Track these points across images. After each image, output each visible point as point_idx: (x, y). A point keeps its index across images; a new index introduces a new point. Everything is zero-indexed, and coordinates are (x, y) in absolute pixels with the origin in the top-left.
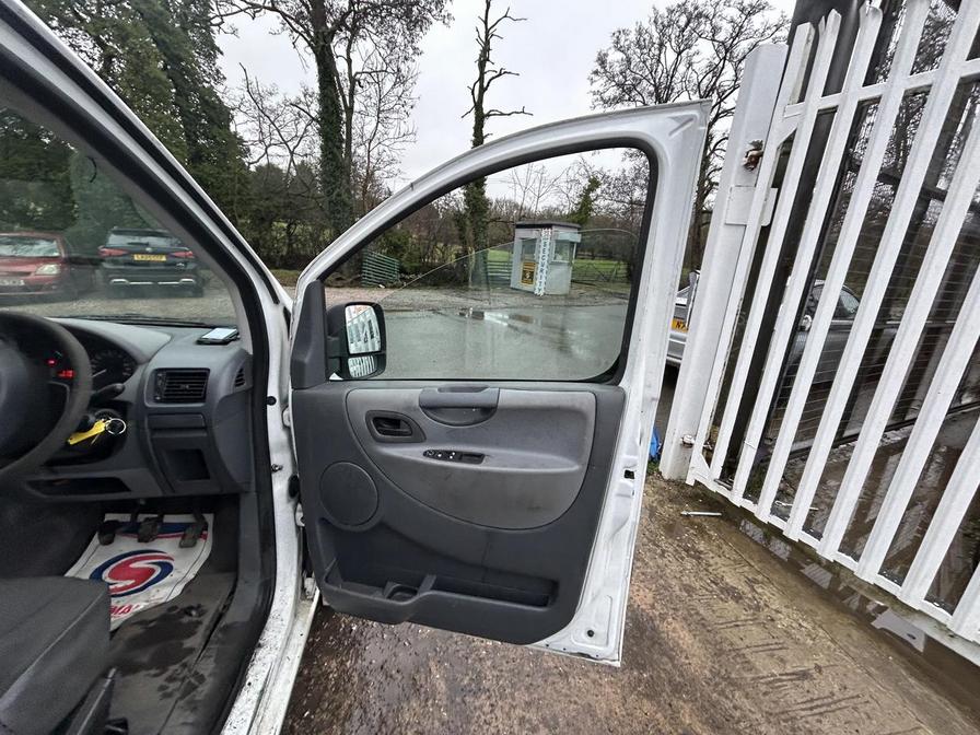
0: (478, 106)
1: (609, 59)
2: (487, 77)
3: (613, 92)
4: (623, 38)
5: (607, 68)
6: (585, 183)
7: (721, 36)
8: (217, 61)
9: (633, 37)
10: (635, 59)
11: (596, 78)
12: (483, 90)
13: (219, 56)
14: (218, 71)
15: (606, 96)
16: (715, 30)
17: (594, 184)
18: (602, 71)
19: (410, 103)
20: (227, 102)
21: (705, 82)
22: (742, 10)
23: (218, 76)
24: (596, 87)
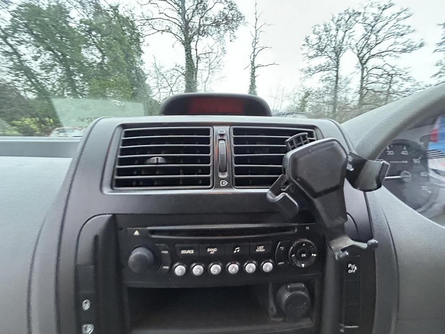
0: (253, 63)
1: (310, 39)
2: (256, 51)
3: (313, 53)
4: (317, 28)
5: (310, 43)
6: (303, 94)
7: (368, 22)
8: (141, 56)
9: (323, 27)
10: (324, 37)
11: (303, 47)
12: (255, 56)
13: (143, 54)
14: (142, 61)
15: (309, 55)
16: (365, 19)
17: (308, 94)
18: (307, 44)
19: (222, 64)
20: (146, 72)
21: (361, 43)
22: (380, 8)
23: (142, 62)
24: (304, 51)
